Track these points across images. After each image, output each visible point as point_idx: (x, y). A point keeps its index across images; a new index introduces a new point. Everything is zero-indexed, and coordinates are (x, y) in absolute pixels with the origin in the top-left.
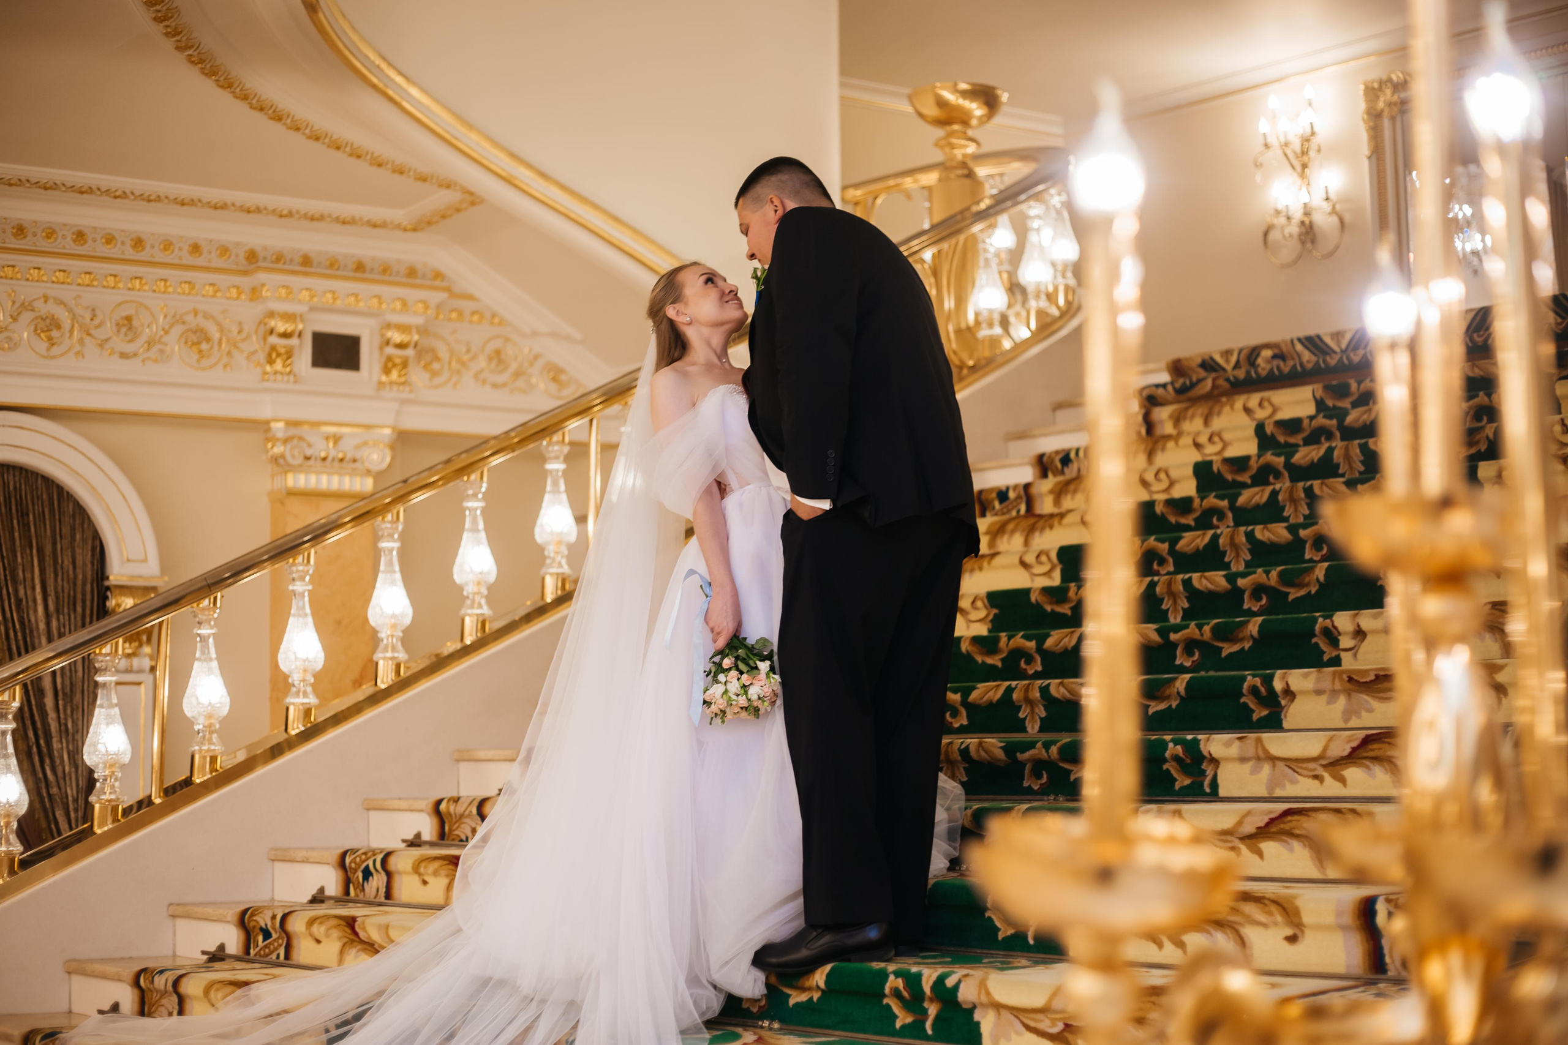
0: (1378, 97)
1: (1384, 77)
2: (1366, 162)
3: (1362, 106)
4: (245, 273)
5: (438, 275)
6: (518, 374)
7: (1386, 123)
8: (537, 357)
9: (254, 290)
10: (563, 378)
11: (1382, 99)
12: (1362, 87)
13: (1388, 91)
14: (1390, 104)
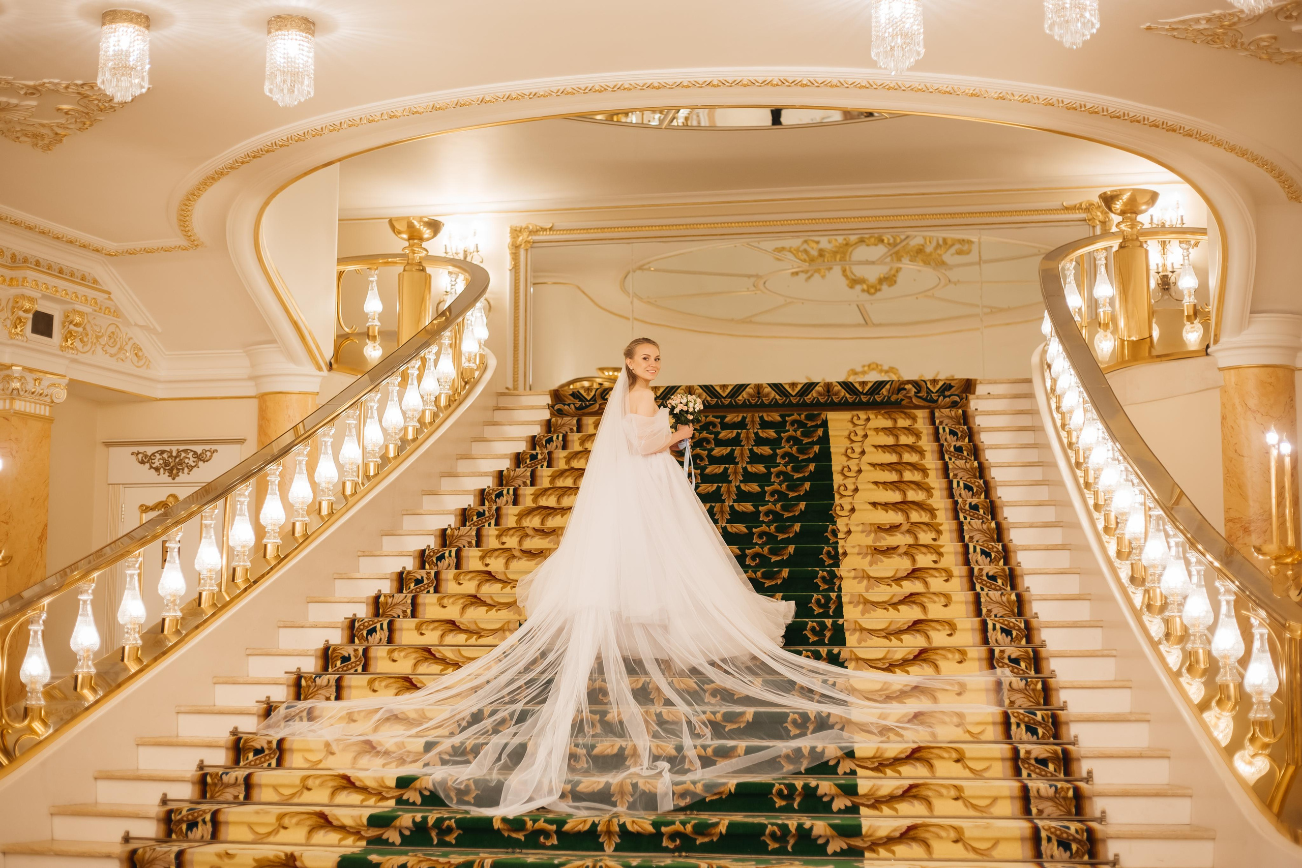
0: (518, 237)
1: (524, 226)
2: (508, 272)
3: (508, 240)
4: (11, 268)
5: (95, 281)
6: (121, 349)
7: (522, 252)
8: (130, 339)
9: (11, 279)
10: (140, 354)
11: (521, 238)
12: (508, 230)
13: (525, 234)
14: (527, 242)
